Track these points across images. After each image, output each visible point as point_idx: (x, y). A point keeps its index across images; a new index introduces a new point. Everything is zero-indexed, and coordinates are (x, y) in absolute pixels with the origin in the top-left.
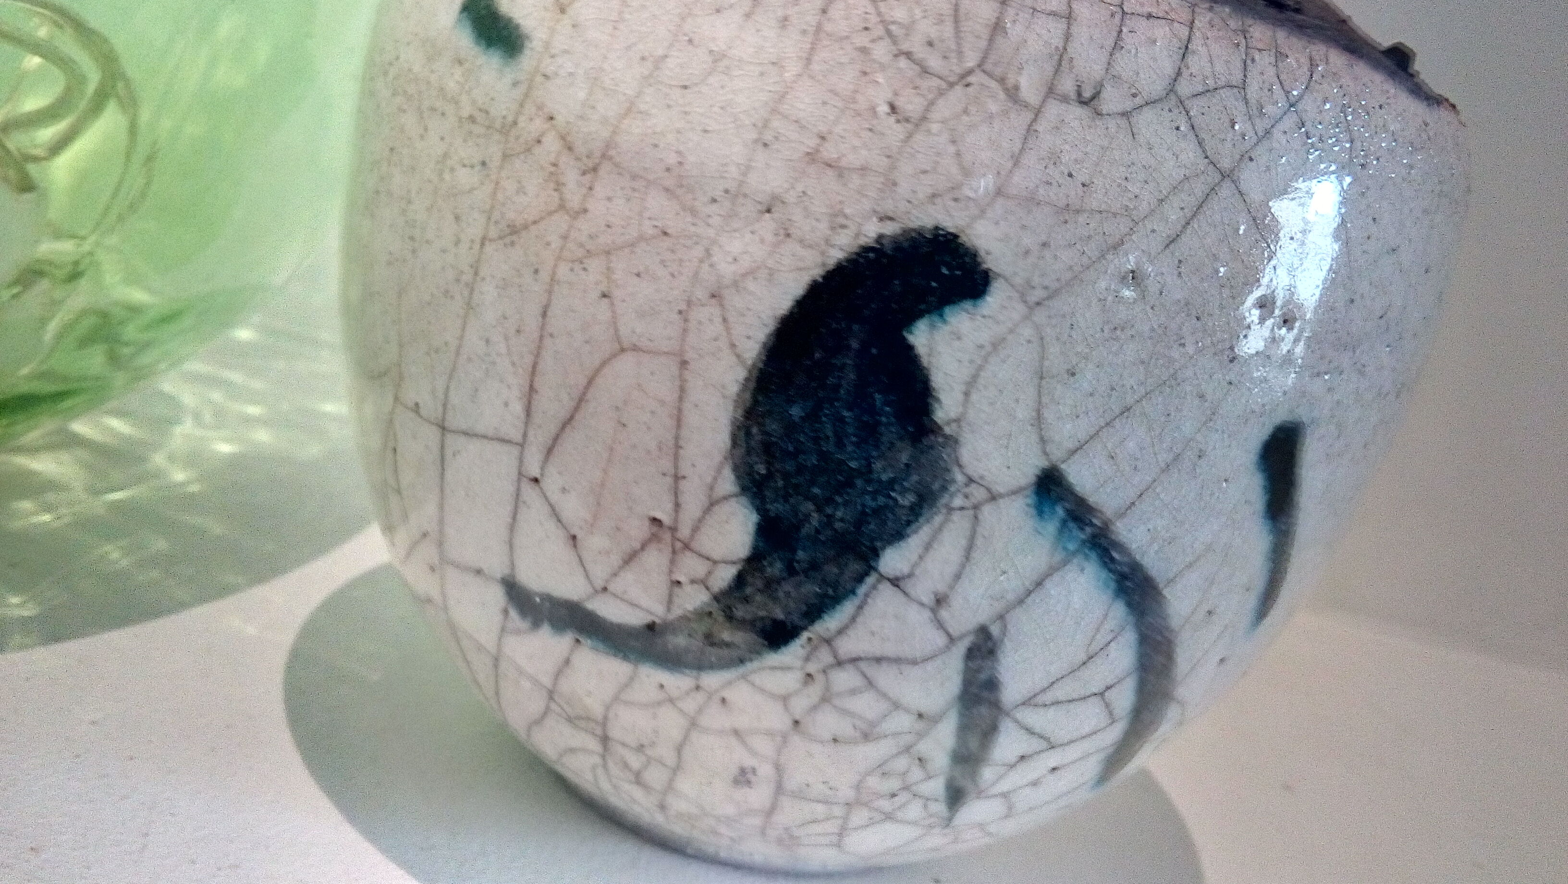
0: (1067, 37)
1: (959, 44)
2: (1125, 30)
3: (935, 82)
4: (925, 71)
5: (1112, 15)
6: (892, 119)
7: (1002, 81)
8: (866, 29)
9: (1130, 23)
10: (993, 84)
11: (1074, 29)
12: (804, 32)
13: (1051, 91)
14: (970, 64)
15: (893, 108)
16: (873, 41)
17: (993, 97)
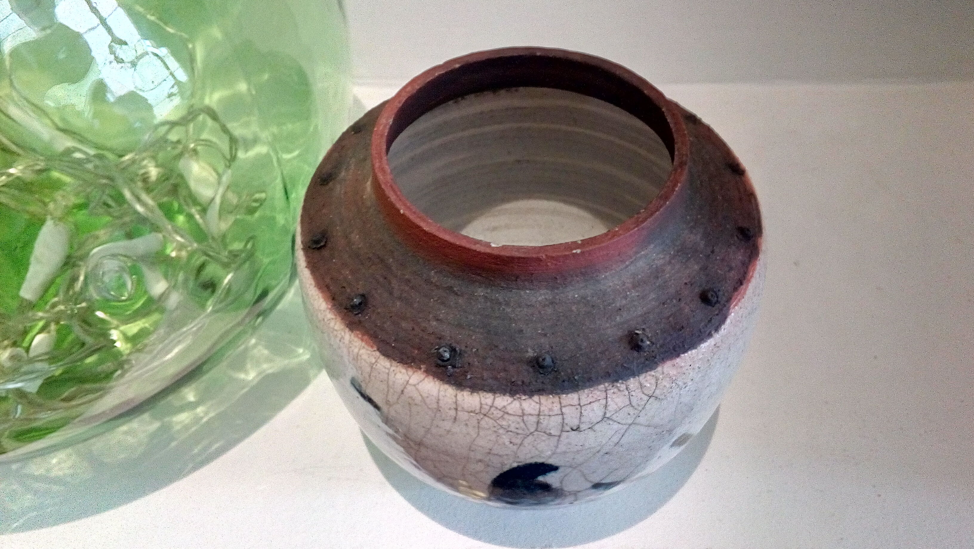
0: (563, 419)
1: (526, 426)
2: (582, 411)
3: (521, 436)
4: (518, 434)
5: (577, 409)
6: (512, 445)
7: (545, 432)
8: (494, 427)
9: (583, 408)
10: (542, 434)
11: (565, 416)
12: (474, 427)
13: (562, 431)
14: (532, 430)
15: (511, 443)
16: (498, 429)
17: (542, 436)
